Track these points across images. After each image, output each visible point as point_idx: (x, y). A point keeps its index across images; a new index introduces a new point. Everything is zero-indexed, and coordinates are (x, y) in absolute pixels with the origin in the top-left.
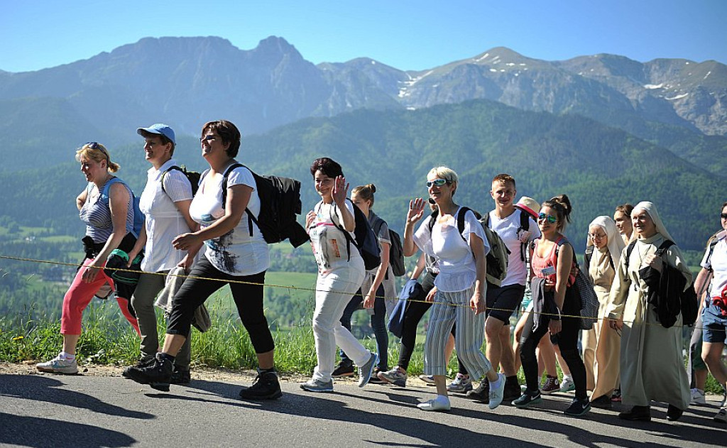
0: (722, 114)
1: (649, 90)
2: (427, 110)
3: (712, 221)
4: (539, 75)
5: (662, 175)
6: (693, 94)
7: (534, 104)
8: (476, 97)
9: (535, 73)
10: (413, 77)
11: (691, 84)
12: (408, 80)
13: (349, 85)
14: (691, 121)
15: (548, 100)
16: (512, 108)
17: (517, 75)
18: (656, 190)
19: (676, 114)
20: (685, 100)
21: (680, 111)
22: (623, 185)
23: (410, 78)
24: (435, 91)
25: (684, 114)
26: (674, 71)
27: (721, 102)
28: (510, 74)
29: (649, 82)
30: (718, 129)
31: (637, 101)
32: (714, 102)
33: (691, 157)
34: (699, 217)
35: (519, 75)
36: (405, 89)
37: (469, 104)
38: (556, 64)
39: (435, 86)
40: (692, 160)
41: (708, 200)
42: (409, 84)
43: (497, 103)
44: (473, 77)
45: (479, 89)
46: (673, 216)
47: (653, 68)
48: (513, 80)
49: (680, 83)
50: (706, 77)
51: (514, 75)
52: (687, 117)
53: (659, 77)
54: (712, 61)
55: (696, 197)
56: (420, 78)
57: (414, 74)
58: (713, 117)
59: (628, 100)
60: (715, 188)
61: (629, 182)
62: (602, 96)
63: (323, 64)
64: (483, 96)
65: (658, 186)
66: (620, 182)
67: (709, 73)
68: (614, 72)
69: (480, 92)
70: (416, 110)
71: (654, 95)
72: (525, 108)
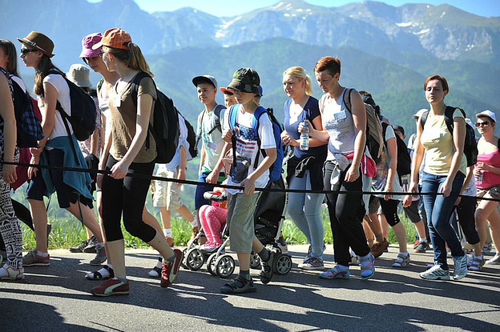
0: (453, 44)
1: (401, 28)
2: (238, 47)
4: (321, 18)
5: (412, 91)
6: (432, 30)
7: (318, 40)
8: (275, 35)
9: (317, 17)
10: (226, 22)
11: (432, 22)
12: (222, 24)
13: (177, 30)
14: (431, 50)
15: (328, 37)
16: (301, 43)
17: (304, 18)
19: (421, 46)
20: (427, 35)
21: (424, 43)
22: (384, 99)
23: (224, 22)
24: (243, 32)
25: (427, 45)
26: (419, 13)
27: (453, 35)
28: (299, 18)
29: (401, 21)
30: (451, 55)
31: (393, 36)
32: (448, 35)
35: (307, 18)
36: (220, 31)
37: (270, 41)
38: (333, 9)
39: (243, 28)
42: (223, 27)
43: (290, 40)
44: (272, 20)
45: (277, 29)
47: (404, 10)
48: (302, 22)
49: (424, 21)
50: (441, 17)
51: (302, 19)
52: (429, 47)
53: (408, 17)
54: (446, 5)
56: (231, 22)
57: (227, 19)
58: (448, 46)
59: (386, 35)
61: (388, 97)
62: (367, 32)
63: (156, 13)
64: (280, 35)
65: (409, 99)
66: (382, 97)
67: (444, 13)
68: (376, 15)
69: (278, 32)
70: (230, 47)
71: (406, 31)
72: (312, 44)
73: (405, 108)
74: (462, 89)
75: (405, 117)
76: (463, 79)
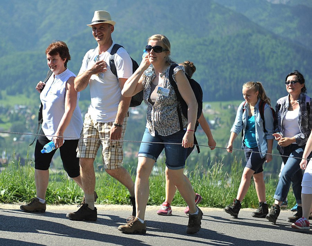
3: (275, 73)
5: (238, 36)
18: (233, 48)
22: (207, 43)
33: (260, 21)
34: (266, 70)
40: (262, 24)
41: (273, 57)
46: (246, 70)
55: (263, 53)
60: (278, 46)
61: (212, 41)
65: (235, 44)
66: (205, 41)
73: (230, 54)
74: (292, 37)
75: (229, 65)
76: (293, 25)
